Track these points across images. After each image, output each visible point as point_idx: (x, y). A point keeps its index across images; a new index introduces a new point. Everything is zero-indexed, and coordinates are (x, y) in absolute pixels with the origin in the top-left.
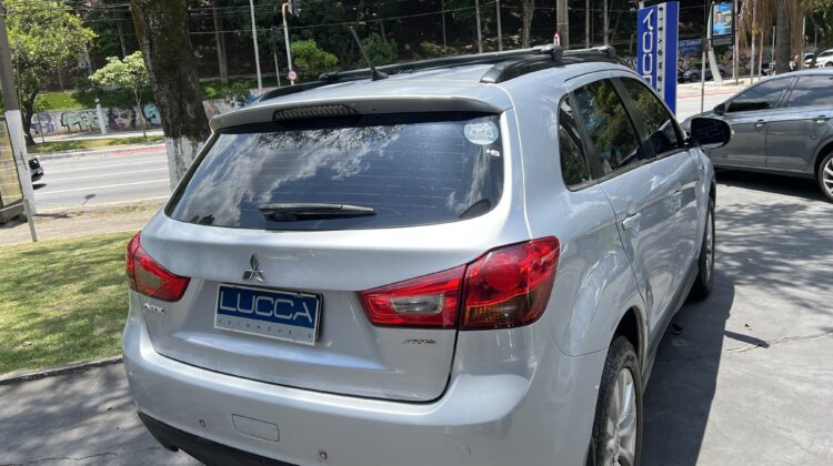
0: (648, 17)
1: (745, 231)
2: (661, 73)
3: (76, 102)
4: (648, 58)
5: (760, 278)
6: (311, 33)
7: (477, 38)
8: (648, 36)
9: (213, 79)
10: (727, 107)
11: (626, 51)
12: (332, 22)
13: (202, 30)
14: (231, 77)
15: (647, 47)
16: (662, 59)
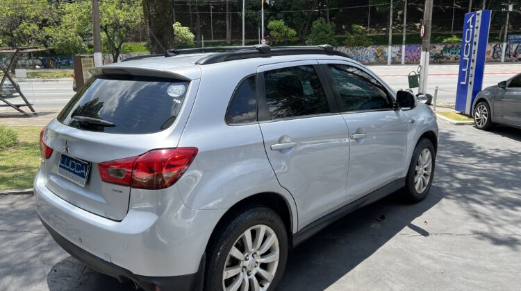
0: (470, 20)
1: (485, 167)
2: (474, 57)
3: (146, 50)
4: (467, 46)
5: (464, 197)
6: (282, 16)
7: (389, 24)
8: (469, 32)
9: (223, 41)
10: (508, 84)
11: (497, 38)
12: (296, 9)
13: (221, 11)
14: (233, 40)
15: (468, 39)
16: (475, 48)
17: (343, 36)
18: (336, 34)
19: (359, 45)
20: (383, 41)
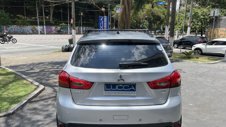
0: (102, 19)
7: (37, 16)
8: (102, 24)
15: (102, 26)
17: (15, 20)
18: (10, 19)
19: (23, 25)
20: (35, 23)
